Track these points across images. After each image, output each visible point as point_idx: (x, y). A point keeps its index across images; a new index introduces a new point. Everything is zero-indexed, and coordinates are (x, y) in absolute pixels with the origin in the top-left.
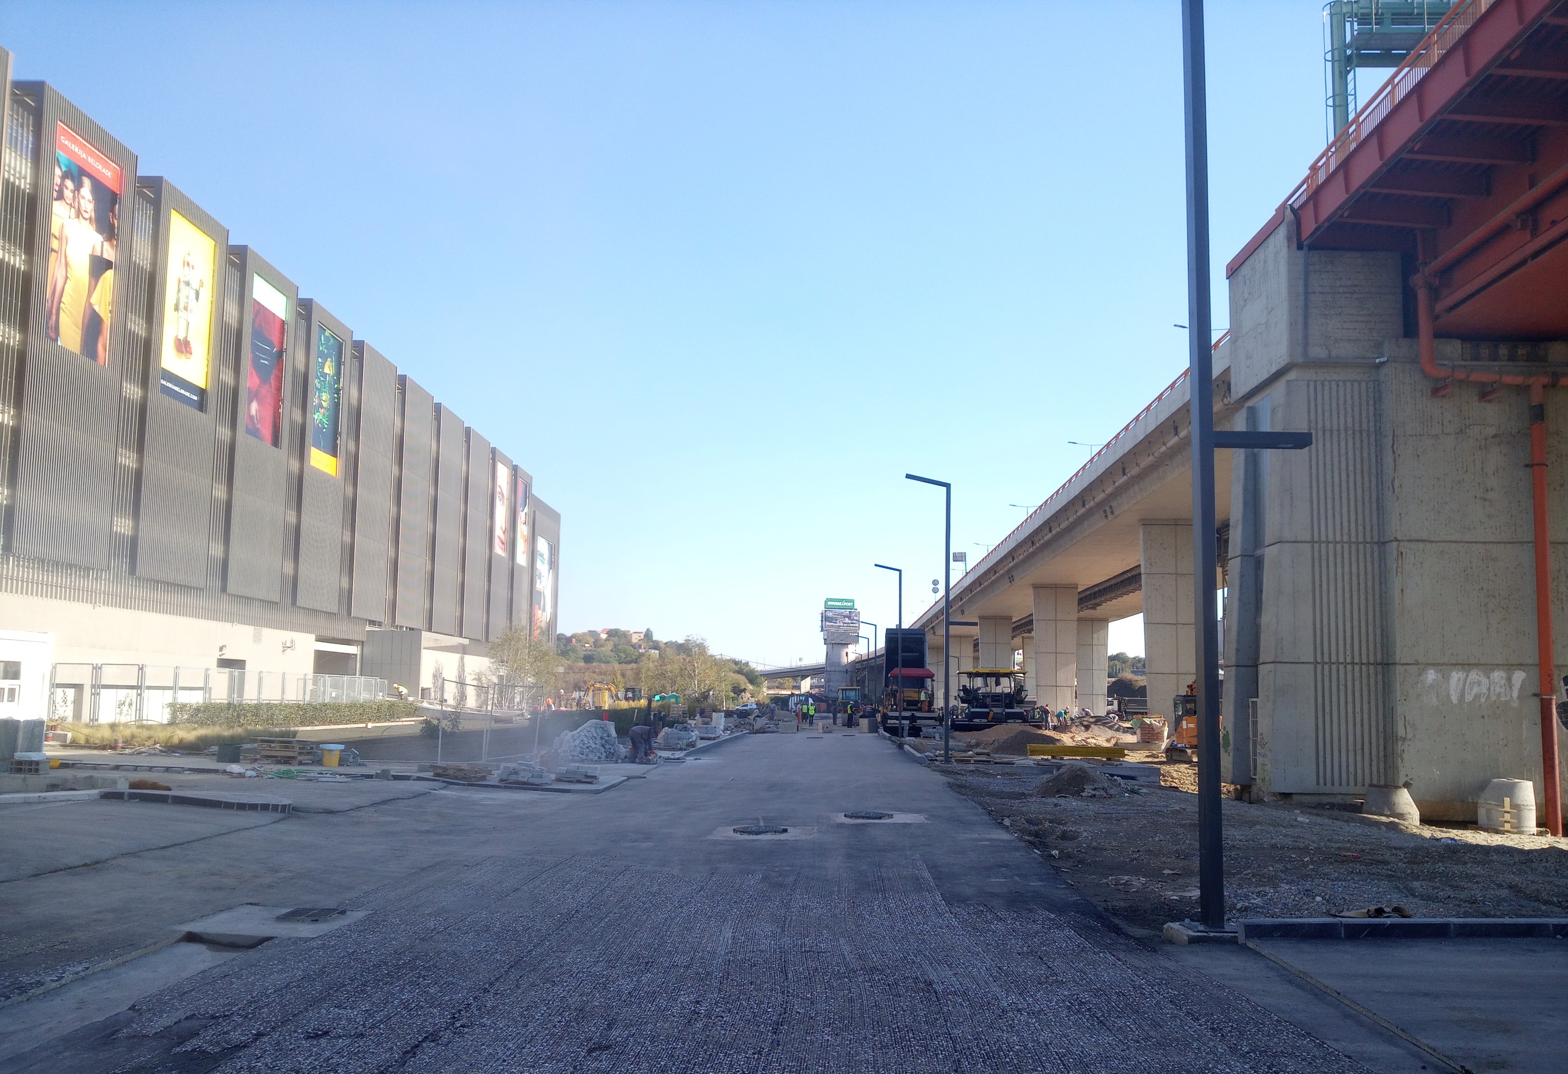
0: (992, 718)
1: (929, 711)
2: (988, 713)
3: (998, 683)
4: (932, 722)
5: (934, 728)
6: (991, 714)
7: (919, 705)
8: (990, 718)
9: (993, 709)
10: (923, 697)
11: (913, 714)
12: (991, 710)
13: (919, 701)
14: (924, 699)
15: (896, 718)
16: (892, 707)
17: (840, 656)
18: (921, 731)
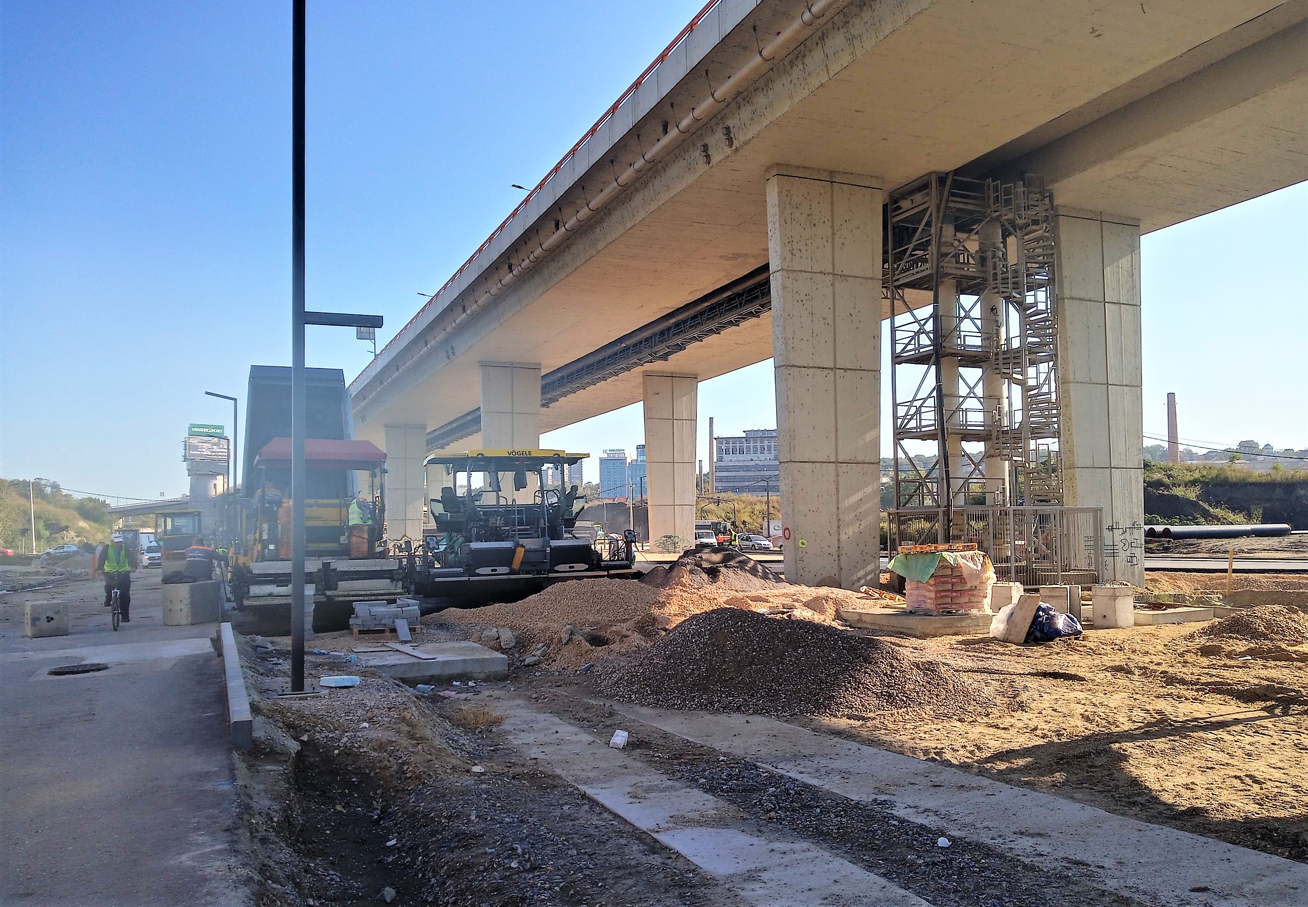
0: (522, 563)
1: (371, 555)
2: (512, 552)
3: (520, 484)
4: (383, 585)
5: (392, 602)
6: (520, 553)
7: (343, 539)
8: (516, 565)
9: (522, 541)
10: (355, 517)
11: (326, 565)
12: (518, 545)
13: (343, 528)
14: (359, 522)
15: (279, 579)
16: (265, 547)
17: (206, 489)
18: (352, 611)
